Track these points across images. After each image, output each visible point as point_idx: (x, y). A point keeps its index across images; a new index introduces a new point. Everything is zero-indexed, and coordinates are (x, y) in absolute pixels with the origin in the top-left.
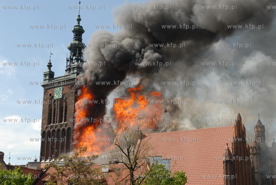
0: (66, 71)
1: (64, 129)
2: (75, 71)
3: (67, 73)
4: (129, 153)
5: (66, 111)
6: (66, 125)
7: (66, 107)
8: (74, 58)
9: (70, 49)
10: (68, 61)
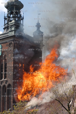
0: (4, 29)
1: (4, 86)
2: (13, 29)
3: (5, 31)
4: (69, 108)
5: (6, 68)
6: (7, 81)
7: (6, 64)
8: (11, 16)
9: (7, 7)
10: (5, 19)
